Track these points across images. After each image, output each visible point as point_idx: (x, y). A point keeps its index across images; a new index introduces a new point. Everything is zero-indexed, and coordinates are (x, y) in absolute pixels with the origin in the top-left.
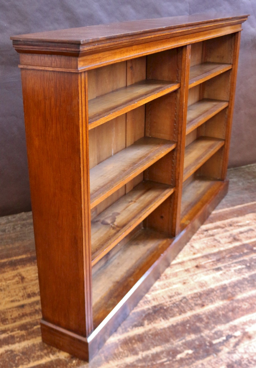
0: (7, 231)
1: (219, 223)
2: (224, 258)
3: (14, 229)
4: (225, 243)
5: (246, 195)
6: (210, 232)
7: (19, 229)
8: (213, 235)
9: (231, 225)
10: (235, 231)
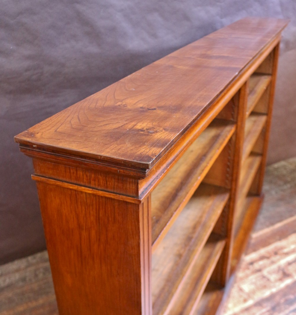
0: (28, 279)
1: (263, 251)
2: (278, 304)
3: (36, 276)
4: (276, 281)
5: (282, 208)
6: (257, 266)
7: (41, 276)
8: (259, 270)
9: (276, 253)
10: (283, 262)
